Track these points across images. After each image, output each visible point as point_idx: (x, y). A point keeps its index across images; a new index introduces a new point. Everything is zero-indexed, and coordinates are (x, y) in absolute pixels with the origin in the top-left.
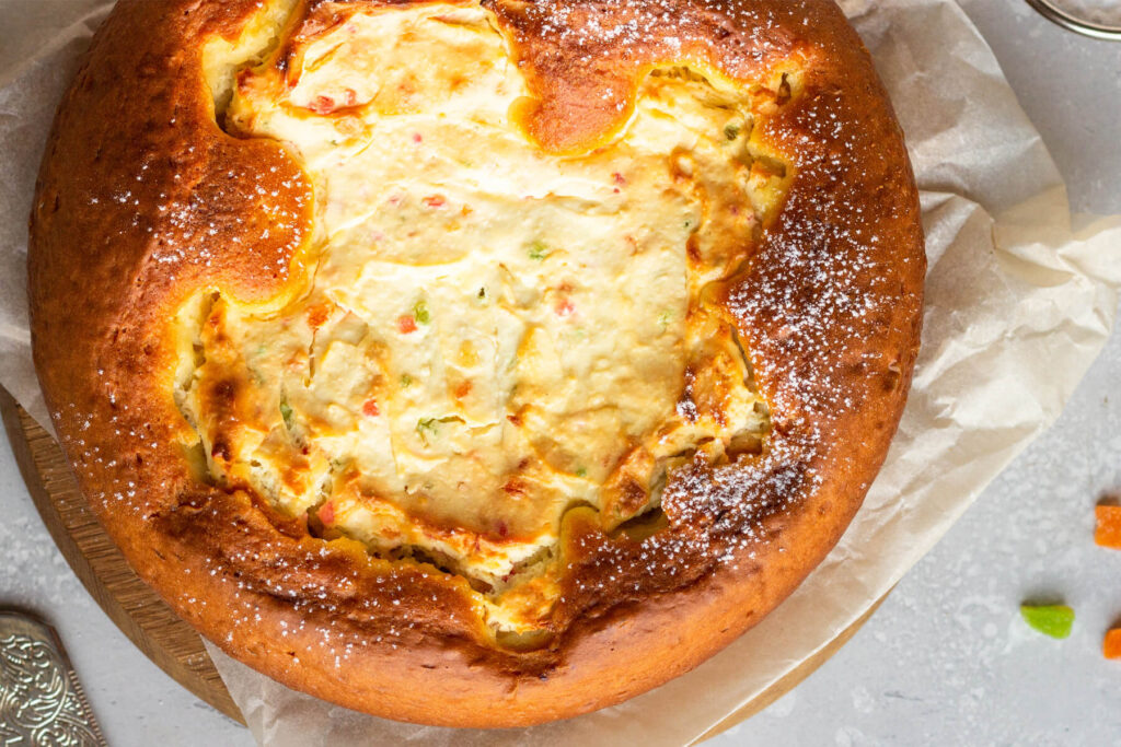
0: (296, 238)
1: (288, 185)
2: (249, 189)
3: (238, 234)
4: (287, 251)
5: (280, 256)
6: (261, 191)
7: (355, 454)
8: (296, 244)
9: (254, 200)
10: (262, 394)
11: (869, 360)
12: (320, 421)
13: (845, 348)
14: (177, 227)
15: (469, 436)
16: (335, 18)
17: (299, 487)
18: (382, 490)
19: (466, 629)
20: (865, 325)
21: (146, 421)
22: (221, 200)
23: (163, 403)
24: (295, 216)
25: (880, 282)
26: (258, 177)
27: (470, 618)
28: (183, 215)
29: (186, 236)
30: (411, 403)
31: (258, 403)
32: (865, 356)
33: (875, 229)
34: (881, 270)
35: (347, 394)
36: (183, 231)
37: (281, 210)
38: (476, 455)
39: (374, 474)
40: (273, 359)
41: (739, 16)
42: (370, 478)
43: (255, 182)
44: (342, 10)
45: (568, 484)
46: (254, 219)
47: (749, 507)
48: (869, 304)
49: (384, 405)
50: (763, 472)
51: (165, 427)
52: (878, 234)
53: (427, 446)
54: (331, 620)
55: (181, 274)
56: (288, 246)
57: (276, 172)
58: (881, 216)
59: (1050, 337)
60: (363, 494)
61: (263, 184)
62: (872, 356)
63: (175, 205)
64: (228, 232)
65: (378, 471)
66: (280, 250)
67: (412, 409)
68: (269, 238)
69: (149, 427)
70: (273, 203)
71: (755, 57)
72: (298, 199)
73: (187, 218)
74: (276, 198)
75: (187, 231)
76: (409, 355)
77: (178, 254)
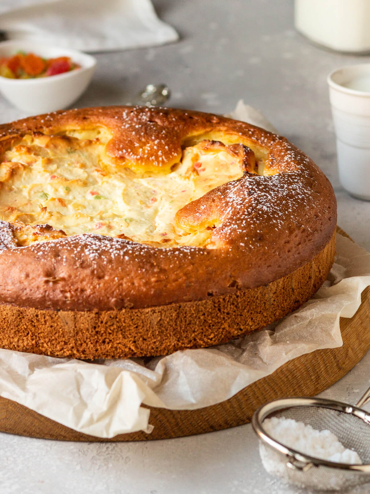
0: (135, 157)
1: (160, 153)
2: (157, 137)
3: (136, 134)
4: (129, 153)
5: (127, 151)
6: (156, 142)
7: (33, 172)
8: (132, 156)
9: (152, 139)
10: (64, 150)
11: (62, 258)
13: (69, 248)
14: (139, 115)
15: (39, 204)
16: (237, 151)
17: (19, 149)
18: (15, 178)
20: (80, 255)
21: (54, 119)
22: (151, 128)
23: (61, 125)
24: (146, 156)
25: (104, 261)
26: (162, 141)
28: (144, 117)
29: (135, 119)
30: (56, 190)
31: (59, 147)
32: (64, 257)
33: (132, 258)
34: (110, 261)
35: (62, 174)
36: (137, 117)
37: (148, 151)
38: (29, 204)
40: (80, 158)
41: (242, 220)
42: (21, 176)
43: (160, 140)
44: (240, 154)
46: (143, 140)
48: (92, 255)
49: (55, 181)
51: (51, 126)
52: (129, 260)
53: (35, 193)
55: (119, 121)
56: (131, 153)
57: (165, 149)
58: (139, 262)
61: (160, 143)
62: (64, 260)
63: (149, 114)
64: (138, 131)
65: (24, 179)
66: (129, 150)
67: (53, 190)
68: (135, 147)
69: (51, 121)
70: (152, 148)
71: (223, 230)
72: (153, 157)
73: (143, 119)
74: (153, 148)
75: (137, 120)
76: (79, 193)
77: (127, 118)
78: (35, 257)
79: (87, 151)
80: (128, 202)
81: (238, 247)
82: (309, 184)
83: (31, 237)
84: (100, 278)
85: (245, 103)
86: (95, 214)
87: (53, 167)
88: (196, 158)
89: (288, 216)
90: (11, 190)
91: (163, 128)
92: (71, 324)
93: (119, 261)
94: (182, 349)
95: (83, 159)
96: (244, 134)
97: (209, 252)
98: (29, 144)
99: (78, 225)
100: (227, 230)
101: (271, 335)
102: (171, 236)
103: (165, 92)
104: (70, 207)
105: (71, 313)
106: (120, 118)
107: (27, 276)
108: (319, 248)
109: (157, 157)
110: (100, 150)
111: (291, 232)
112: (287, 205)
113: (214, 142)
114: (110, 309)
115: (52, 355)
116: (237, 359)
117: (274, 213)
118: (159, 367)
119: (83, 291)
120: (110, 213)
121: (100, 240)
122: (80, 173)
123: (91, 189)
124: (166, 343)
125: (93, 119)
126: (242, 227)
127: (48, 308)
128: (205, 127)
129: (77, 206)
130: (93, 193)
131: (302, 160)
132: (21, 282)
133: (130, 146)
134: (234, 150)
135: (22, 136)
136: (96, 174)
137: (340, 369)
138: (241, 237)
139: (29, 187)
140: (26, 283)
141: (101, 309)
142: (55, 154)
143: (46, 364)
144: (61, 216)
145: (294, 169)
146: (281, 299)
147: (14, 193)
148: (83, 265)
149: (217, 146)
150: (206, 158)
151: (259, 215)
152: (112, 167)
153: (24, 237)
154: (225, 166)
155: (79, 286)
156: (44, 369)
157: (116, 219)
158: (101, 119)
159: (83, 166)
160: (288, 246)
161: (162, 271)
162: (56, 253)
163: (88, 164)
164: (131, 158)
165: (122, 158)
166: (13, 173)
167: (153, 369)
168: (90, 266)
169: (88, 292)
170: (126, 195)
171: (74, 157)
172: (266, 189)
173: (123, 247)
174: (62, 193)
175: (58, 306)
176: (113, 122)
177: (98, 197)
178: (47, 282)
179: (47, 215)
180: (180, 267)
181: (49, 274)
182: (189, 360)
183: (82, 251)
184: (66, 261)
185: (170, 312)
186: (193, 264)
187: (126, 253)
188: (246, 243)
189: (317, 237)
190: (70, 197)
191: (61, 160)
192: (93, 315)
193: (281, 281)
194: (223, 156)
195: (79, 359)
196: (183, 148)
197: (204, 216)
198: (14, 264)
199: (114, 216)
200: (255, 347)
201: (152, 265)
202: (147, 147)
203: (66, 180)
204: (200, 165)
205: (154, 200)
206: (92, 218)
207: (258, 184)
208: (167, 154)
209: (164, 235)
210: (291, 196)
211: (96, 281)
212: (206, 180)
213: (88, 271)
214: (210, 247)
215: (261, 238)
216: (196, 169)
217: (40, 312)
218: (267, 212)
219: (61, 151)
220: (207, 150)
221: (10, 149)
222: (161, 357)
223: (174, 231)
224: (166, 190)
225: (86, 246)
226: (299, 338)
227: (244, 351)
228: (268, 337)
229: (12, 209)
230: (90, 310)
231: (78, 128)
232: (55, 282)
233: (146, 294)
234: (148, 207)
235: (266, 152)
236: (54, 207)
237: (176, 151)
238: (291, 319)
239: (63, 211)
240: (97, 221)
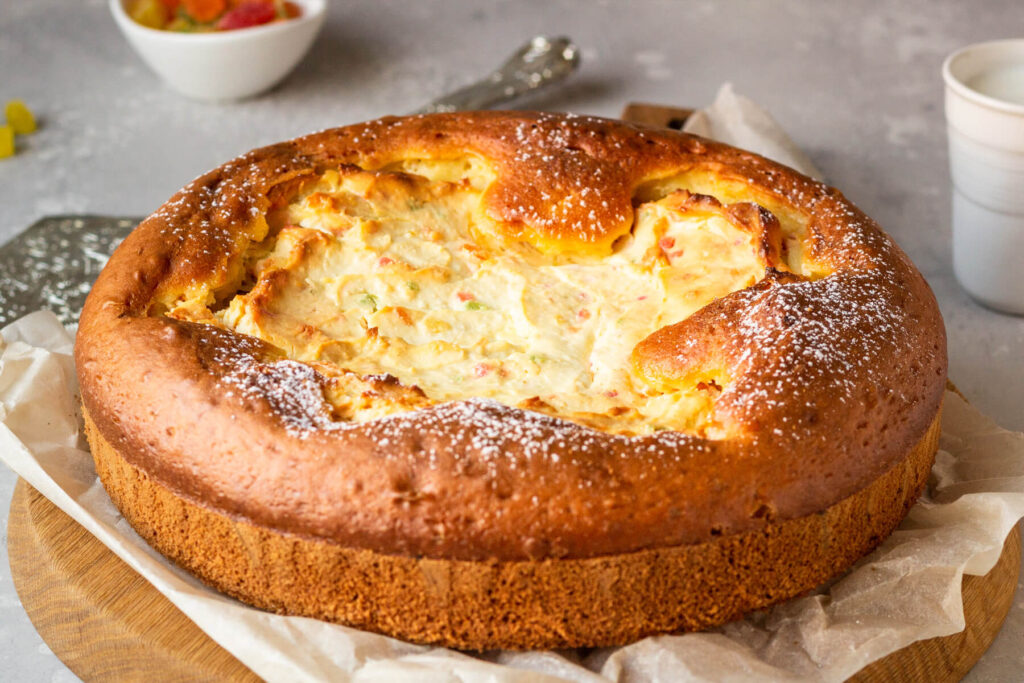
0: (544, 221)
1: (591, 215)
2: (586, 182)
3: (544, 175)
4: (531, 214)
5: (527, 210)
6: (584, 192)
7: (344, 248)
8: (538, 221)
9: (575, 187)
10: (402, 203)
11: (428, 454)
12: (375, 228)
13: (440, 434)
14: (548, 134)
15: (360, 318)
16: (745, 219)
17: (315, 201)
18: (311, 262)
19: (175, 274)
20: (464, 449)
21: (378, 136)
22: (573, 163)
23: (393, 150)
24: (564, 221)
25: (509, 463)
26: (596, 190)
27: (184, 281)
28: (559, 139)
29: (541, 143)
30: (392, 289)
31: (393, 198)
32: (432, 451)
33: (566, 458)
34: (523, 464)
35: (401, 253)
36: (545, 139)
37: (569, 209)
38: (341, 319)
39: (325, 261)
40: (433, 221)
41: (776, 380)
42: (321, 257)
43: (592, 188)
44: (754, 226)
46: (559, 187)
47: (279, 396)
48: (486, 451)
49: (389, 270)
50: (314, 416)
51: (373, 150)
52: (561, 463)
53: (351, 294)
54: (192, 204)
55: (507, 145)
56: (536, 214)
57: (603, 207)
58: (580, 467)
60: (306, 244)
61: (591, 195)
62: (432, 458)
63: (568, 133)
64: (547, 169)
65: (328, 263)
66: (531, 208)
67: (385, 288)
68: (542, 201)
69: (372, 139)
70: (576, 204)
71: (737, 400)
72: (579, 224)
73: (557, 143)
74: (578, 205)
75: (545, 143)
76: (437, 296)
77: (525, 139)
78: (373, 450)
79: (446, 204)
80: (534, 319)
81: (772, 436)
82: (897, 300)
83: (358, 401)
84: (503, 496)
85: (737, 91)
86: (472, 343)
87: (383, 240)
88: (662, 227)
89: (863, 370)
90: (304, 287)
91: (596, 163)
92: (443, 584)
93: (541, 464)
94: (655, 634)
95: (439, 222)
96: (758, 180)
97: (715, 446)
98: (333, 190)
99: (440, 368)
100: (748, 400)
101: (825, 603)
102: (626, 399)
103: (568, 54)
104: (421, 325)
105: (444, 564)
106: (511, 138)
107: (359, 487)
108: (919, 432)
109: (586, 223)
110: (470, 203)
111: (870, 405)
112: (858, 348)
113: (699, 198)
114: (521, 558)
115: (401, 637)
116: (760, 655)
117: (836, 364)
118: (611, 667)
119: (469, 521)
120: (500, 340)
121: (499, 416)
122: (436, 253)
123: (458, 286)
124: (628, 624)
125: (456, 138)
126: (777, 395)
127: (398, 551)
128: (678, 162)
129: (435, 325)
130: (463, 297)
131: (879, 244)
132: (346, 499)
133: (531, 200)
134: (742, 214)
135: (319, 171)
136: (466, 254)
137: (951, 670)
138: (776, 415)
139: (338, 280)
140: (356, 502)
141: (505, 559)
142: (385, 211)
143: (388, 653)
144: (405, 348)
145: (864, 264)
146: (845, 537)
147: (310, 295)
148: (471, 470)
149: (705, 206)
150: (683, 228)
151: (809, 370)
152: (497, 240)
153: (344, 400)
154: (722, 248)
155: (462, 511)
156: (385, 662)
157: (514, 356)
158: (473, 138)
159: (441, 237)
160: (865, 433)
161: (625, 485)
162: (416, 444)
163: (450, 232)
164: (535, 225)
165: (517, 223)
166: (307, 250)
167: (597, 670)
168: (483, 472)
169: (480, 523)
170: (528, 301)
171: (421, 218)
172: (819, 312)
173: (547, 434)
174: (402, 295)
175: (418, 548)
176: (497, 146)
177: (474, 305)
178: (398, 502)
179: (379, 343)
180: (660, 478)
181: (403, 484)
182: (672, 659)
183: (467, 440)
184: (436, 462)
185: (638, 566)
186: (684, 472)
187: (553, 448)
188: (785, 428)
189: (916, 413)
190: (419, 304)
191: (397, 223)
192: (487, 569)
193: (848, 503)
194: (717, 225)
195: (456, 649)
196: (637, 203)
197: (693, 362)
198: (332, 462)
199: (510, 348)
200: (794, 628)
201: (605, 474)
202: (567, 203)
203: (410, 268)
204: (671, 243)
205: (584, 315)
206: (467, 353)
207: (802, 301)
208: (606, 217)
209: (612, 395)
210: (867, 328)
211: (495, 503)
212: (686, 277)
213: (479, 483)
214: (714, 435)
215: (814, 420)
216: (664, 250)
217: (382, 559)
218: (822, 364)
219: (396, 206)
220: (684, 211)
221: (296, 200)
222: (614, 648)
223: (630, 386)
224: (606, 294)
225: (473, 429)
226: (879, 615)
227: (772, 635)
228: (820, 611)
229: (310, 331)
230: (482, 560)
231: (428, 156)
232: (415, 503)
233: (593, 532)
234: (574, 330)
235: (804, 221)
236: (391, 327)
237: (622, 211)
238: (864, 575)
239: (408, 334)
240: (476, 359)
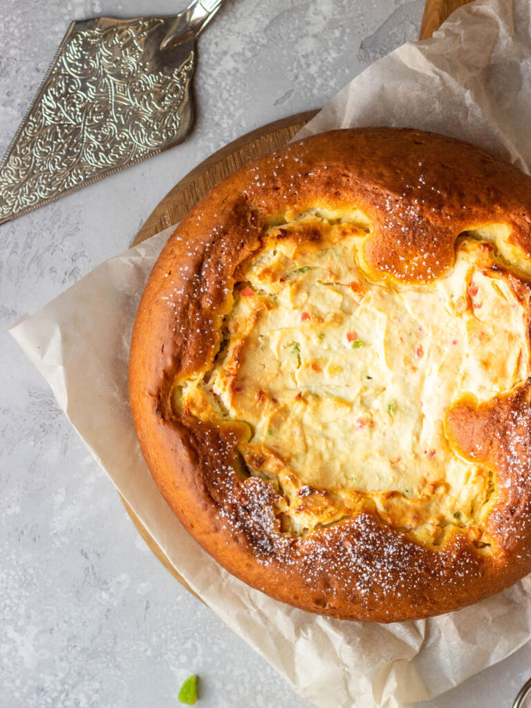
0: (400, 275)
1: (429, 271)
2: (427, 250)
3: (402, 243)
4: (393, 270)
5: (390, 267)
6: (425, 256)
7: (280, 308)
8: (396, 275)
9: (420, 252)
10: (314, 256)
11: (332, 591)
12: (298, 288)
13: (339, 578)
14: (405, 209)
15: (290, 371)
16: (521, 297)
17: (262, 277)
18: (261, 324)
19: (184, 369)
20: (351, 589)
21: (299, 192)
22: (420, 234)
23: (308, 202)
24: (412, 275)
25: (375, 598)
26: (433, 254)
27: (189, 372)
28: (412, 213)
29: (401, 215)
30: (308, 339)
31: (308, 254)
32: (335, 590)
33: (405, 595)
34: (382, 598)
35: (314, 304)
36: (403, 213)
37: (415, 267)
38: (280, 375)
39: (269, 319)
40: (333, 262)
41: (522, 520)
42: (267, 316)
43: (431, 253)
44: (525, 301)
45: (264, 425)
46: (410, 252)
47: (251, 525)
48: (363, 591)
49: (307, 323)
50: (270, 533)
51: (295, 203)
52: (402, 597)
53: (285, 348)
54: (189, 294)
55: (379, 211)
56: (395, 271)
57: (436, 264)
58: (412, 598)
59: (345, 692)
60: (258, 312)
61: (429, 257)
62: (335, 593)
63: (418, 209)
64: (403, 237)
65: (271, 320)
66: (393, 266)
67: (305, 339)
68: (399, 260)
69: (295, 194)
70: (419, 263)
71: (500, 529)
72: (421, 276)
73: (411, 215)
74: (422, 264)
75: (404, 215)
76: (335, 338)
77: (391, 210)
79: (340, 244)
80: (390, 363)
81: (515, 561)
83: (293, 506)
86: (355, 394)
87: (303, 295)
90: (257, 345)
91: (434, 231)
93: (391, 597)
95: (336, 262)
100: (505, 532)
102: (440, 457)
104: (326, 372)
106: (383, 208)
109: (425, 276)
110: (356, 243)
123: (347, 326)
125: (348, 197)
129: (334, 372)
130: (350, 337)
133: (394, 261)
134: (519, 292)
138: (519, 547)
139: (277, 335)
147: (261, 351)
154: (506, 310)
158: (358, 199)
159: (337, 278)
162: (326, 583)
163: (343, 269)
164: (394, 279)
166: (259, 318)
168: (361, 602)
170: (388, 343)
171: (326, 262)
174: (315, 343)
176: (373, 212)
177: (356, 344)
186: (466, 591)
188: (523, 554)
198: (281, 584)
202: (415, 262)
203: (320, 319)
204: (475, 292)
205: (420, 353)
206: (352, 406)
208: (438, 270)
209: (432, 454)
216: (470, 297)
219: (311, 258)
220: (486, 275)
229: (263, 399)
231: (330, 208)
234: (414, 370)
236: (308, 378)
240: (357, 410)
